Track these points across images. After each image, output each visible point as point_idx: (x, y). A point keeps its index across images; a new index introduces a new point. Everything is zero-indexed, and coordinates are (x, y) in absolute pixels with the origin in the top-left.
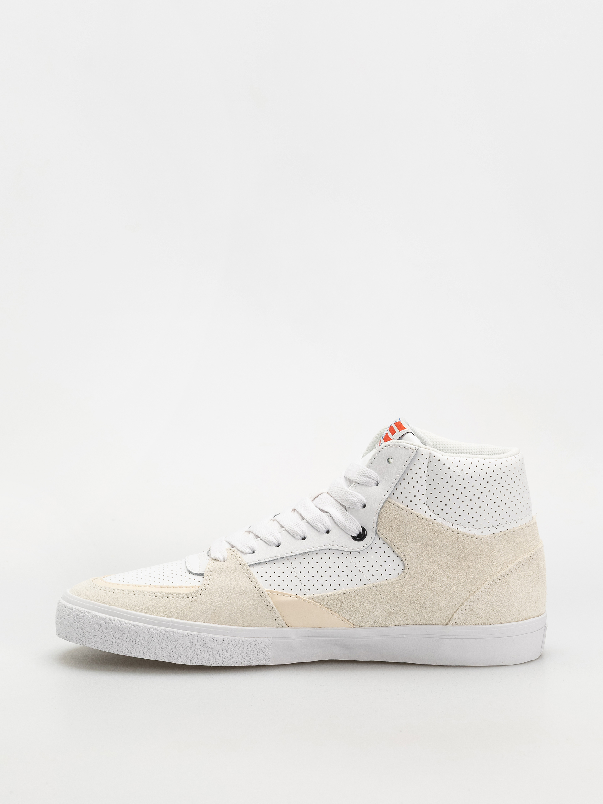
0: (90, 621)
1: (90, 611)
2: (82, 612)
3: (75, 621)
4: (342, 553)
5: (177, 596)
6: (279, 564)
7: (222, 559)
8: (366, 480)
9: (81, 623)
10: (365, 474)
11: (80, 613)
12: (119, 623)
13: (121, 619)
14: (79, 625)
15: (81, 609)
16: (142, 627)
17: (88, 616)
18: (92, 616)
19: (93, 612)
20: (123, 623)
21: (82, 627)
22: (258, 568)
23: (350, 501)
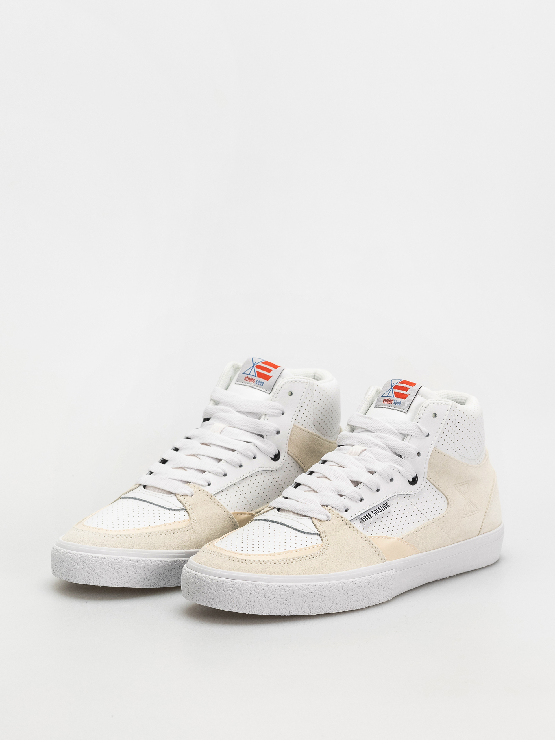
0: (126, 565)
1: (123, 557)
2: (116, 559)
3: (110, 568)
4: (267, 473)
5: (179, 531)
6: (231, 490)
7: (190, 494)
8: (276, 412)
9: (117, 569)
10: (274, 407)
11: (114, 560)
12: (150, 562)
13: (151, 559)
14: (114, 570)
15: (114, 557)
16: (168, 561)
17: (123, 561)
18: (127, 560)
19: (127, 558)
20: (153, 561)
21: (118, 571)
22: (219, 495)
23: (268, 430)
